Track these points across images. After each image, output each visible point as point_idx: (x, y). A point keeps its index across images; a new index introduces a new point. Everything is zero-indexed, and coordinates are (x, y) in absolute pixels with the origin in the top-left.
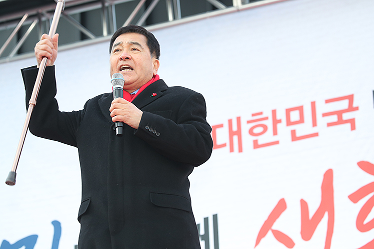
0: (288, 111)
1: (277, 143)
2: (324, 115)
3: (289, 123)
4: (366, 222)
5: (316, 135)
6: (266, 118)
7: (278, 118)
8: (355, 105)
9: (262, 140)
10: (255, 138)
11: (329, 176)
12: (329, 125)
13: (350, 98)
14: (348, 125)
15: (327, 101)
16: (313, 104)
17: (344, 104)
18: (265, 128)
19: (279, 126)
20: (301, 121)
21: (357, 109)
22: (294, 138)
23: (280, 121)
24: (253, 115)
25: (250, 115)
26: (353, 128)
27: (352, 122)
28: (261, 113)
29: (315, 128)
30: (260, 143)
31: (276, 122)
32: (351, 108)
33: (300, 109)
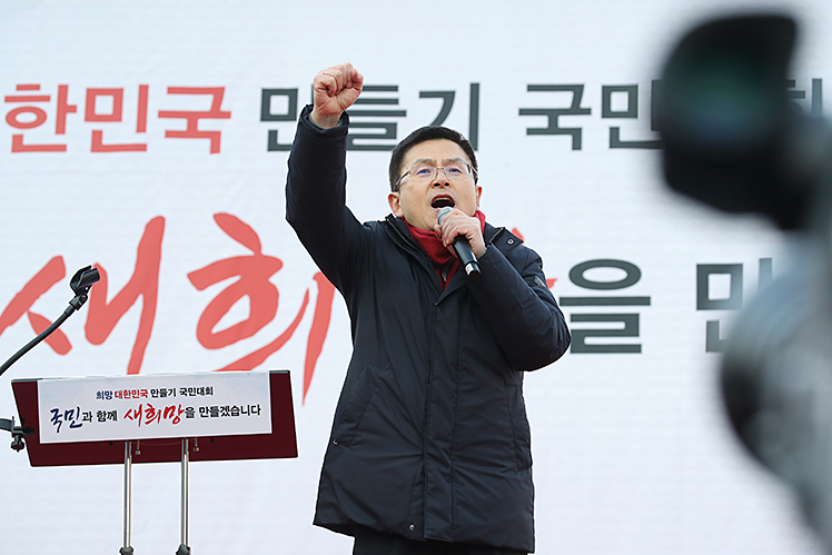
0: (92, 94)
1: (62, 148)
2: (162, 114)
3: (90, 116)
4: (217, 329)
5: (142, 148)
6: (47, 99)
7: (70, 102)
8: (224, 107)
9: (30, 137)
10: (18, 131)
11: (156, 228)
12: (170, 134)
13: (218, 93)
14: (207, 142)
15: (172, 90)
16: (144, 90)
17: (205, 103)
18: (42, 117)
19: (70, 117)
20: (116, 116)
21: (227, 115)
22: (97, 144)
23: (73, 109)
24: (20, 88)
25: (14, 87)
26: (215, 149)
27: (215, 139)
28: (37, 87)
29: (141, 135)
30: (26, 142)
31: (64, 109)
32: (217, 112)
33: (118, 94)
